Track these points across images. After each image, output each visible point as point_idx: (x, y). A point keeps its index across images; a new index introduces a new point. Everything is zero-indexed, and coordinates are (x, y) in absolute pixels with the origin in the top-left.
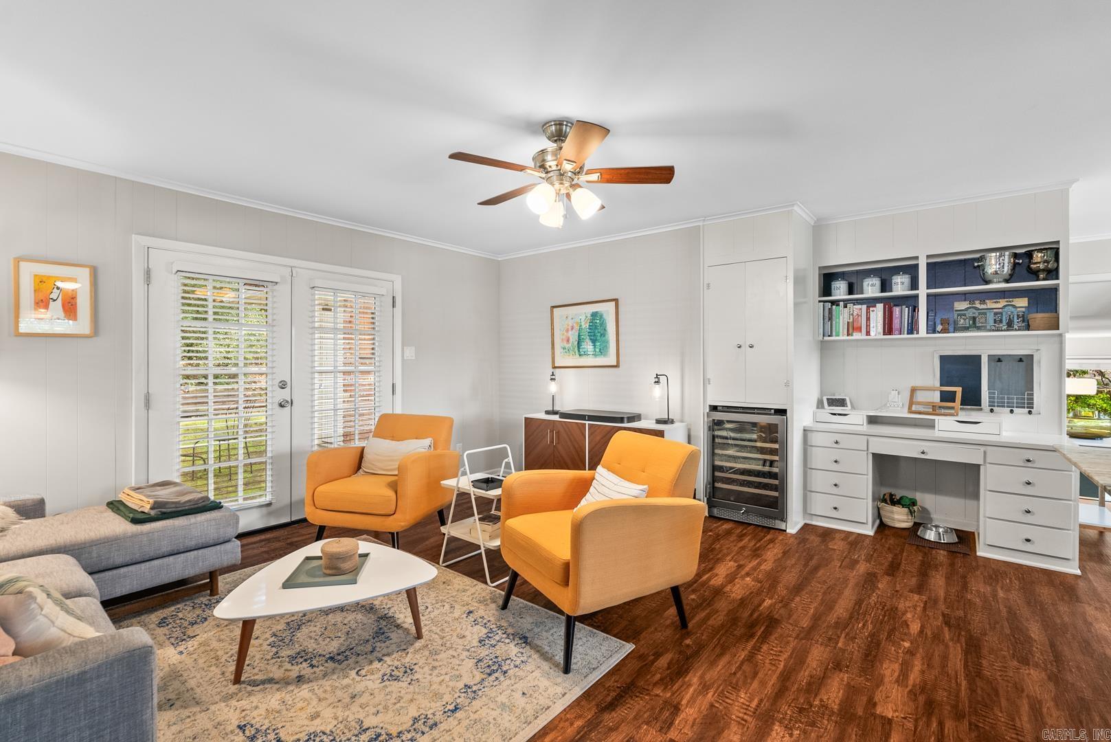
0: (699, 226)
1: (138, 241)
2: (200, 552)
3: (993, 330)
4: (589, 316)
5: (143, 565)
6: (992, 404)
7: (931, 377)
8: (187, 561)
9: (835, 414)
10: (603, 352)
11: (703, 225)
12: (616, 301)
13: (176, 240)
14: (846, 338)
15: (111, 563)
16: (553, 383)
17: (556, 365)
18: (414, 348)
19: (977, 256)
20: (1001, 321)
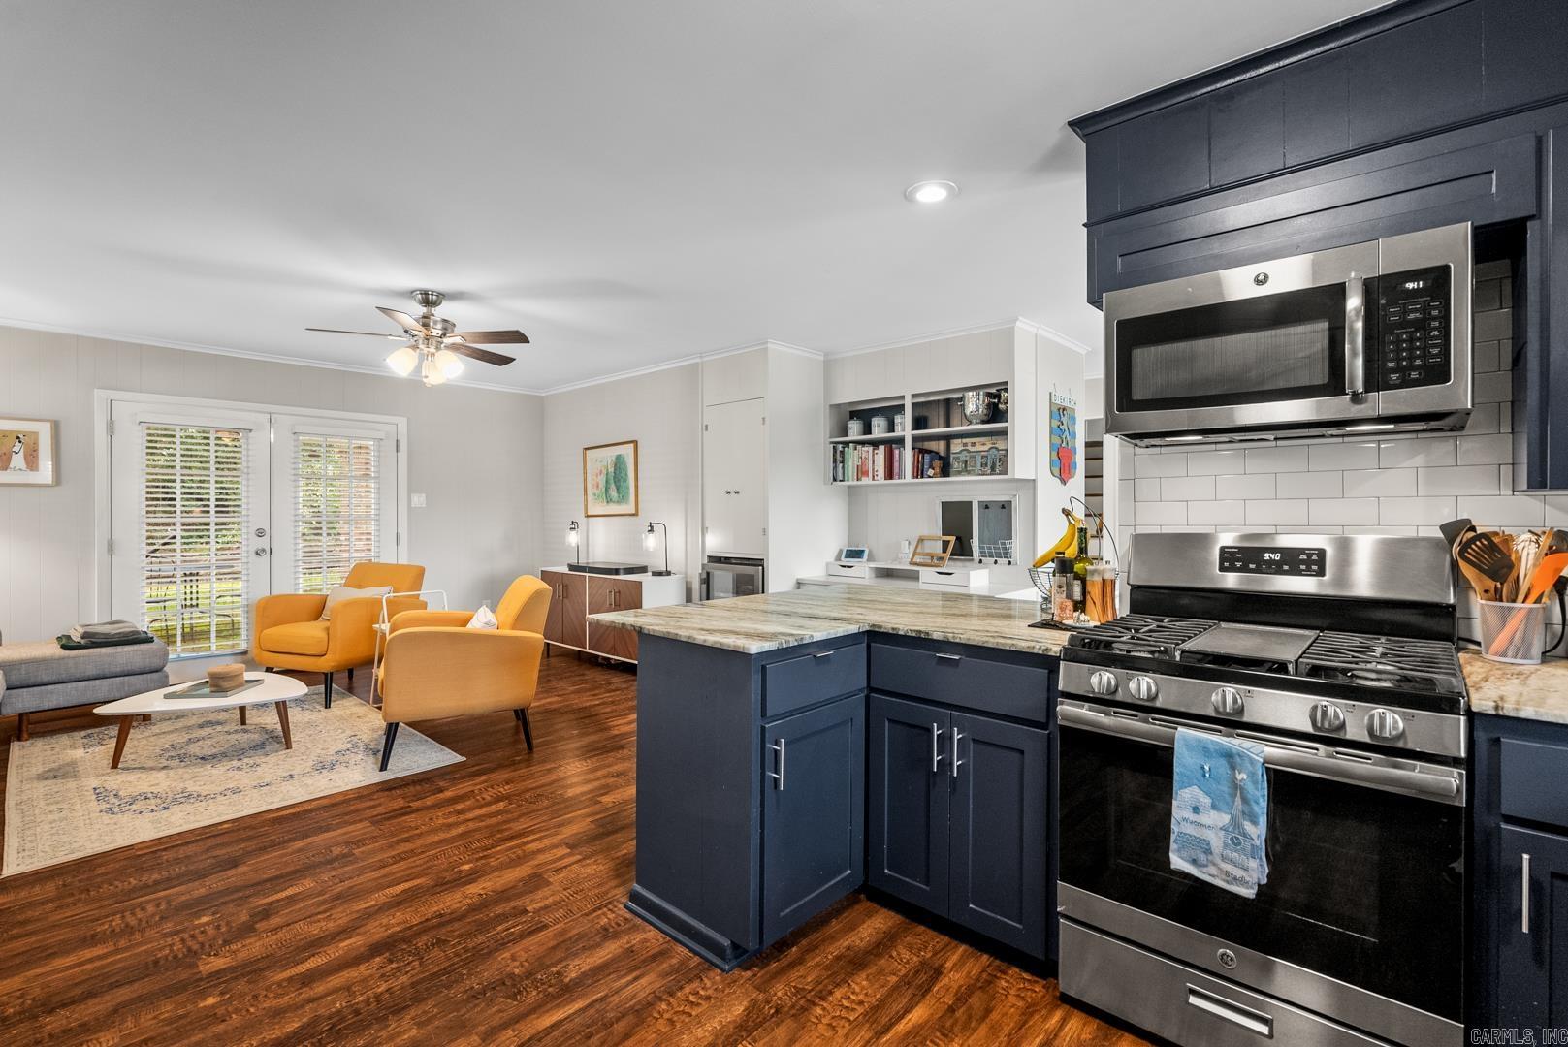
0: (698, 363)
1: (100, 395)
2: (127, 678)
3: (980, 475)
4: (614, 458)
5: (69, 685)
6: (983, 554)
7: (931, 525)
8: (112, 685)
9: (844, 567)
10: (622, 499)
11: (702, 363)
12: (635, 443)
13: (141, 392)
14: (856, 483)
15: (39, 680)
16: (573, 533)
17: (589, 514)
18: (424, 495)
19: (959, 395)
20: (986, 465)
